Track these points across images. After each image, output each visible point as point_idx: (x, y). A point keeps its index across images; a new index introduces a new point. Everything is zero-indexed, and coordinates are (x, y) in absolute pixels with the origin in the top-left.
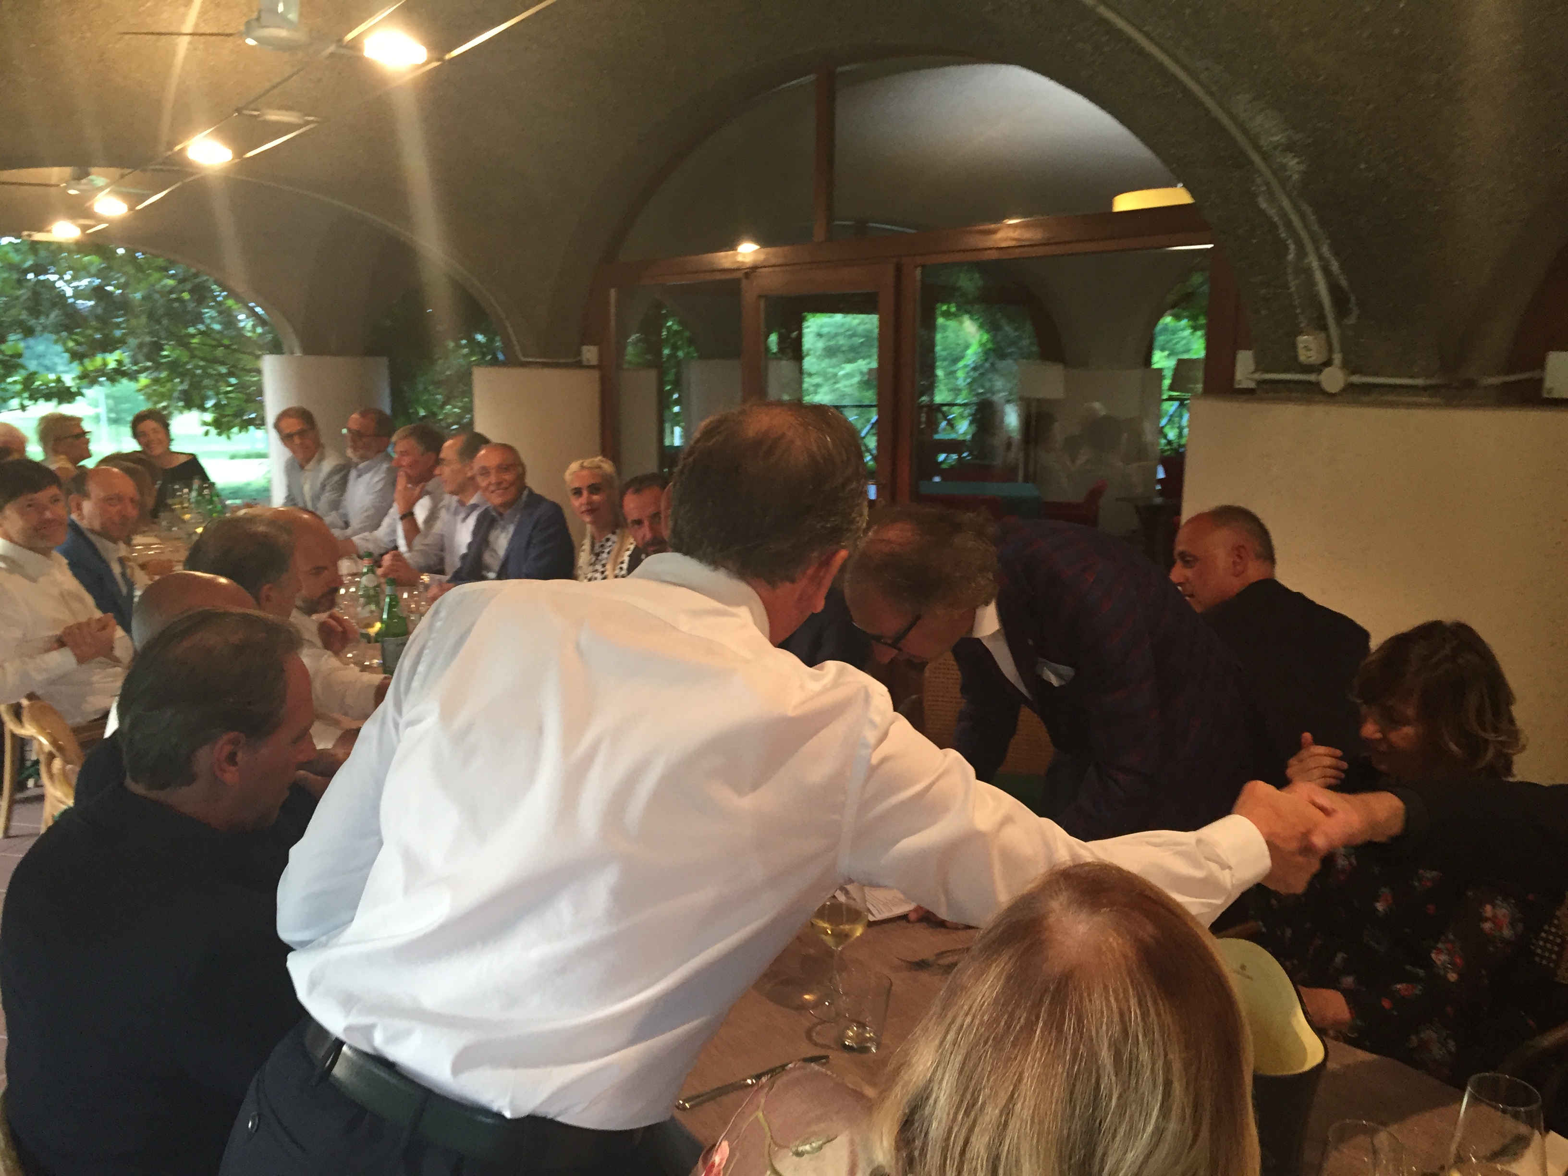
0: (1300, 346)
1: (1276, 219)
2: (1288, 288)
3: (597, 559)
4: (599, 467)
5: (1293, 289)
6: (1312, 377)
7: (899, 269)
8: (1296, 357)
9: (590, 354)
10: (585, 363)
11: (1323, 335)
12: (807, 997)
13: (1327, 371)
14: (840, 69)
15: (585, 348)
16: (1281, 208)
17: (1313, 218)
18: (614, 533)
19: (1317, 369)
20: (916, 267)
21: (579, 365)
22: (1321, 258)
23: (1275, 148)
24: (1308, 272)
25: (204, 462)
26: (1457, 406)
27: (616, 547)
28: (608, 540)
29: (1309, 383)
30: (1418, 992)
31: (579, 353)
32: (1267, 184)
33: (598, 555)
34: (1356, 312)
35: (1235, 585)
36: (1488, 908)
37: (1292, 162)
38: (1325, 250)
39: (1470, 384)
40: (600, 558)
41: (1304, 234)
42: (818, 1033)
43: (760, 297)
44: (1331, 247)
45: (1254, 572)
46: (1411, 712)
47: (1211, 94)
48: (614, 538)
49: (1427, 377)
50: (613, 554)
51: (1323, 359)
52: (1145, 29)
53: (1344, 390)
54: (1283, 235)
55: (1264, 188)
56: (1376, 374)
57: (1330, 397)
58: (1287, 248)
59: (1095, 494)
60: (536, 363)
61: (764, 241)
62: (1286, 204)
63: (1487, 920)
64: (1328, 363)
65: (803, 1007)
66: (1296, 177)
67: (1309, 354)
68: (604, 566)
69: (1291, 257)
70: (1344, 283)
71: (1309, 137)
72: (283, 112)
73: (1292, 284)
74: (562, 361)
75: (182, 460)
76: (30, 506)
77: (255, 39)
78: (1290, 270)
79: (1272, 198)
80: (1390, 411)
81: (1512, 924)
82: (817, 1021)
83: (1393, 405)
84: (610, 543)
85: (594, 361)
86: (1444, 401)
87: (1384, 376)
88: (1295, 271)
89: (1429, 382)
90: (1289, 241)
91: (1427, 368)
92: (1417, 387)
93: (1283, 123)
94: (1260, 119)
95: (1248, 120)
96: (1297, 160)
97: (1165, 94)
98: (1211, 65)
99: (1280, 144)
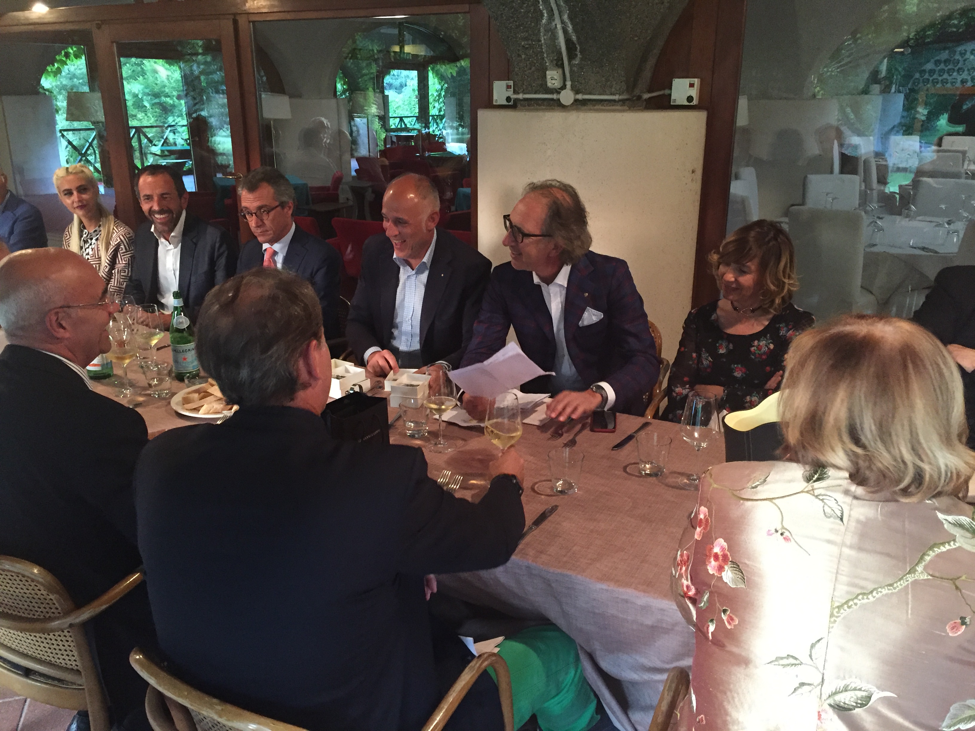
0: (548, 77)
5: (543, 42)
6: (555, 96)
7: (235, 23)
8: (546, 84)
11: (561, 70)
13: (563, 92)
19: (558, 91)
20: (250, 22)
22: (563, 22)
24: (554, 31)
29: (552, 100)
34: (579, 55)
38: (565, 17)
39: (639, 98)
41: (554, 7)
43: (113, 42)
44: (569, 15)
49: (620, 95)
51: (562, 85)
53: (573, 103)
54: (541, 7)
56: (590, 94)
57: (563, 107)
58: (542, 15)
64: (564, 87)
67: (553, 82)
69: (544, 21)
70: (574, 38)
73: (542, 39)
78: (542, 30)
86: (628, 108)
87: (595, 94)
88: (545, 31)
89: (621, 97)
90: (545, 11)
91: (620, 89)
92: (614, 101)
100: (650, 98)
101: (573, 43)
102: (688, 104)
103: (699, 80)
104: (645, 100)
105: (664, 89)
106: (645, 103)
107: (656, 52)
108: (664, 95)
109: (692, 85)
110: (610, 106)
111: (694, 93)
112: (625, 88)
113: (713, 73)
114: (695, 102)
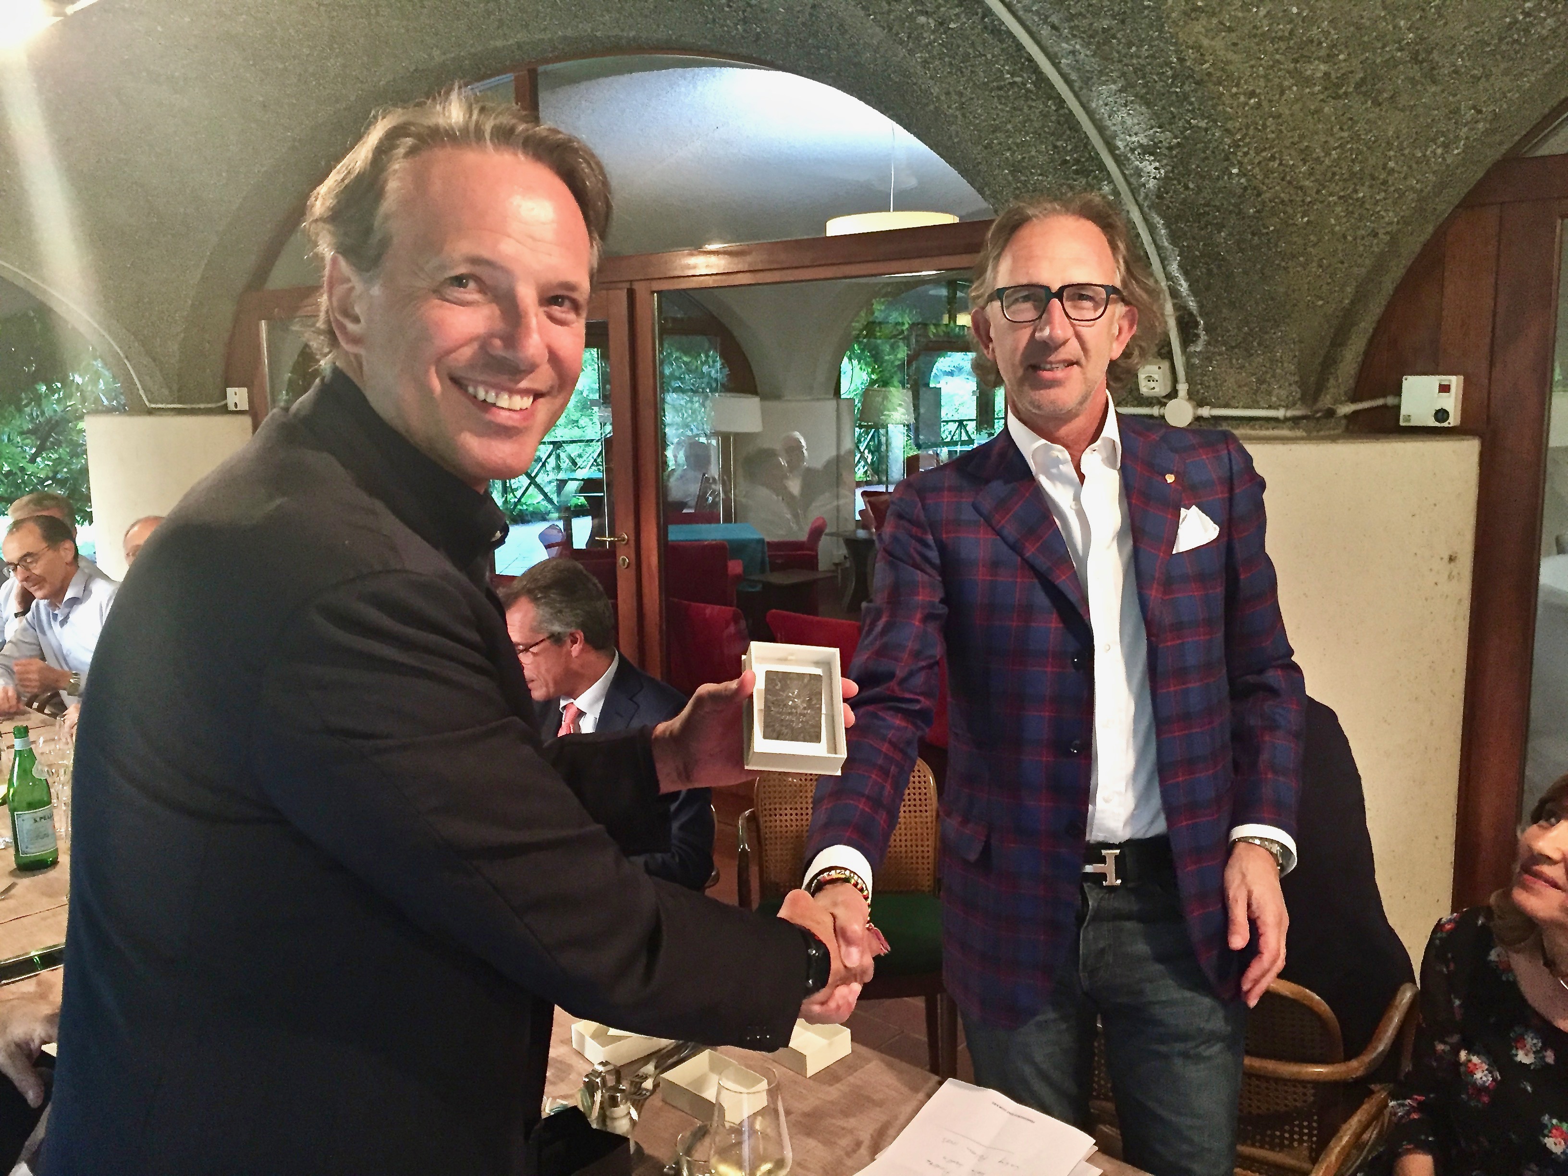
0: (1142, 376)
6: (1155, 411)
7: (631, 296)
8: (1139, 390)
9: (237, 397)
10: (232, 408)
11: (1166, 365)
13: (1172, 404)
14: (542, 68)
15: (230, 391)
17: (1163, 231)
19: (1161, 402)
20: (653, 292)
21: (224, 410)
22: (1169, 277)
23: (1133, 150)
31: (225, 397)
34: (1203, 336)
37: (1149, 166)
38: (1174, 267)
39: (1329, 413)
44: (1180, 266)
47: (1070, 84)
49: (1287, 407)
51: (1168, 390)
56: (1227, 406)
60: (169, 409)
62: (1135, 215)
64: (1173, 394)
66: (1152, 184)
67: (1152, 384)
70: (1192, 305)
74: (202, 406)
85: (244, 406)
86: (1304, 434)
87: (1237, 408)
89: (1289, 413)
91: (1287, 397)
92: (1276, 420)
93: (1149, 120)
94: (1123, 113)
95: (1106, 116)
96: (1157, 164)
97: (1015, 83)
98: (1078, 47)
99: (1141, 146)
100: (1356, 413)
101: (1191, 314)
102: (1437, 424)
103: (1462, 377)
104: (1345, 416)
105: (1384, 396)
106: (1344, 422)
107: (1366, 325)
108: (1385, 406)
109: (1444, 389)
110: (1267, 429)
111: (1451, 403)
112: (1299, 396)
113: (1492, 365)
114: (1453, 421)
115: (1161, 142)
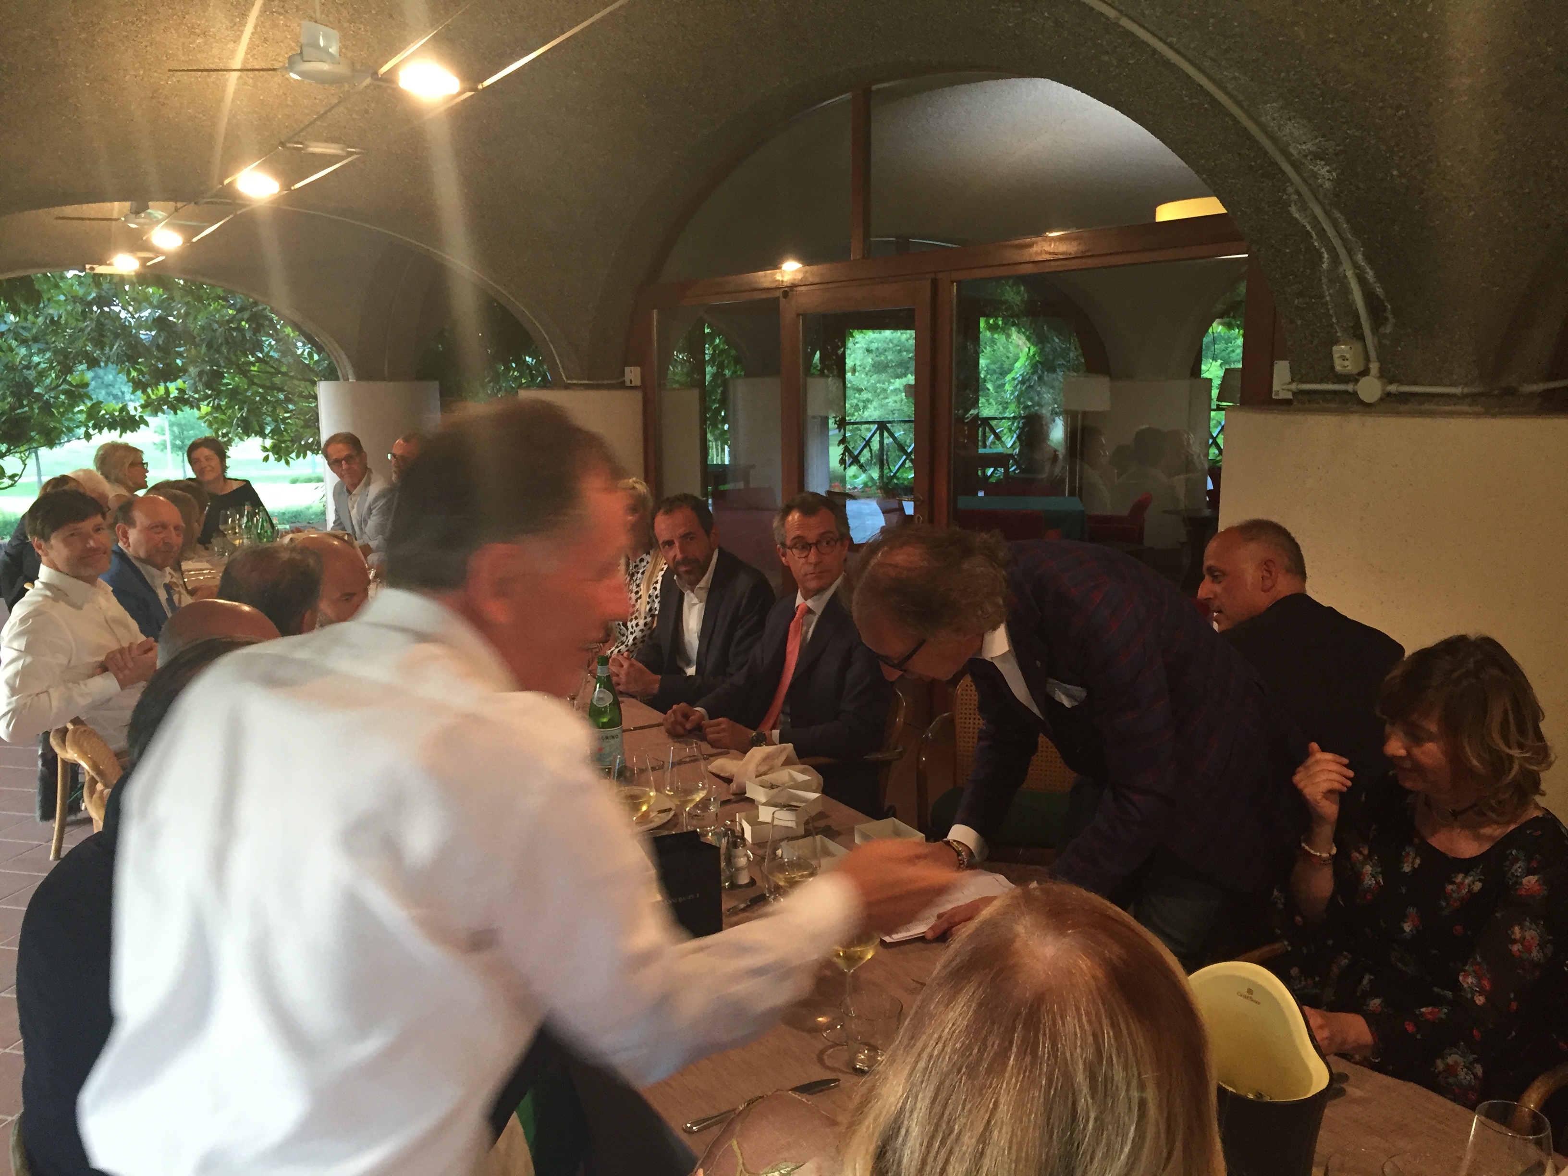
0: (1336, 356)
1: (1309, 228)
2: (1322, 296)
3: (631, 579)
4: (634, 488)
5: (1328, 298)
6: (1350, 387)
7: (935, 283)
8: (1332, 368)
9: (633, 374)
10: (628, 384)
11: (1358, 346)
12: (820, 1019)
13: (1364, 381)
14: (874, 88)
15: (627, 369)
16: (1315, 218)
17: (1345, 226)
18: (648, 553)
19: (1354, 378)
20: (953, 282)
21: (622, 386)
22: (1356, 266)
23: (1306, 156)
24: (1343, 281)
25: (257, 487)
26: (1494, 416)
27: (650, 567)
28: (642, 560)
29: (1347, 392)
30: (1443, 1016)
31: (623, 374)
32: (1298, 193)
33: (632, 575)
34: (1392, 320)
35: (1264, 600)
36: (1517, 929)
37: (1323, 171)
38: (1359, 257)
39: (1510, 391)
40: (634, 578)
41: (1337, 243)
42: (829, 1056)
43: (798, 315)
44: (1364, 255)
45: (1284, 587)
46: (1433, 728)
47: (1239, 104)
48: (648, 558)
49: (1466, 385)
50: (647, 574)
51: (1362, 368)
52: (1169, 40)
53: (1381, 400)
54: (1316, 244)
55: (1296, 197)
56: (1415, 383)
57: (1366, 407)
58: (1321, 257)
59: (1141, 507)
60: (581, 385)
61: (807, 259)
62: (1318, 212)
63: (1514, 941)
64: (1365, 372)
65: (817, 1030)
66: (1327, 185)
67: (1346, 363)
68: (638, 586)
69: (1325, 266)
70: (1379, 290)
71: (1339, 145)
72: (325, 145)
73: (1327, 294)
74: (606, 382)
75: (235, 486)
76: (72, 535)
77: (299, 73)
78: (1324, 280)
79: (1304, 207)
80: (1428, 421)
81: (1542, 947)
82: (830, 1044)
83: (1431, 414)
84: (644, 563)
85: (637, 382)
86: (1482, 410)
87: (1423, 385)
88: (1330, 280)
89: (1466, 390)
90: (1323, 250)
91: (1466, 375)
92: (1456, 396)
93: (1312, 131)
94: (1289, 128)
95: (1276, 129)
96: (1328, 168)
97: (1192, 104)
98: (1237, 74)
99: (1311, 153)
101: (1378, 297)
110: (1449, 404)
112: (1476, 375)
115: (1327, 149)
